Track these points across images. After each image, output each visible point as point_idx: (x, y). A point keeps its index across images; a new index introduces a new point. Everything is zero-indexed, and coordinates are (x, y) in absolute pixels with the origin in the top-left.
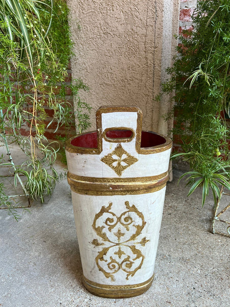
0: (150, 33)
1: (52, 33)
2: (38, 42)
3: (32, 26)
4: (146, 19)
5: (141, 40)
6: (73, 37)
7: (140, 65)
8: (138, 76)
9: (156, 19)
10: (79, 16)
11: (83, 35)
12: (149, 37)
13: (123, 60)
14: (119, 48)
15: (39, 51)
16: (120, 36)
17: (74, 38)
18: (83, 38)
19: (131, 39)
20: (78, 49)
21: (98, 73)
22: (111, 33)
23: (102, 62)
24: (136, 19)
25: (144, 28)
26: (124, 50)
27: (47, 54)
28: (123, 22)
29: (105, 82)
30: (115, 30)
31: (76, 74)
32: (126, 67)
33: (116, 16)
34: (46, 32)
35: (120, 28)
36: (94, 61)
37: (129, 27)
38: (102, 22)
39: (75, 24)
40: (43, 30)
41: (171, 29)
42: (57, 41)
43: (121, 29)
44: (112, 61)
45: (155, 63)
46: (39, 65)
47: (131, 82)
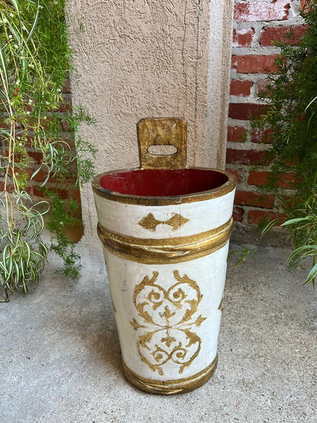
0: (189, 36)
1: (39, 35)
2: (16, 46)
3: (6, 20)
4: (183, 14)
5: (177, 47)
6: (73, 42)
7: (175, 84)
8: (173, 102)
9: (199, 14)
10: (82, 9)
11: (88, 39)
12: (188, 42)
13: (149, 76)
14: (143, 58)
15: (18, 60)
16: (144, 41)
17: (74, 44)
18: (88, 43)
19: (162, 45)
20: (81, 61)
21: (111, 97)
22: (130, 35)
23: (118, 79)
24: (168, 13)
25: (181, 28)
26: (151, 62)
27: (29, 65)
28: (149, 19)
29: (123, 110)
30: (137, 30)
31: (78, 98)
32: (153, 87)
33: (138, 9)
34: (30, 32)
35: (144, 27)
36: (106, 79)
37: (158, 26)
38: (117, 19)
39: (77, 21)
40: (24, 28)
41: (222, 32)
42: (48, 47)
43: (146, 29)
44: (134, 78)
45: (198, 81)
46: (17, 83)
47: (161, 111)
